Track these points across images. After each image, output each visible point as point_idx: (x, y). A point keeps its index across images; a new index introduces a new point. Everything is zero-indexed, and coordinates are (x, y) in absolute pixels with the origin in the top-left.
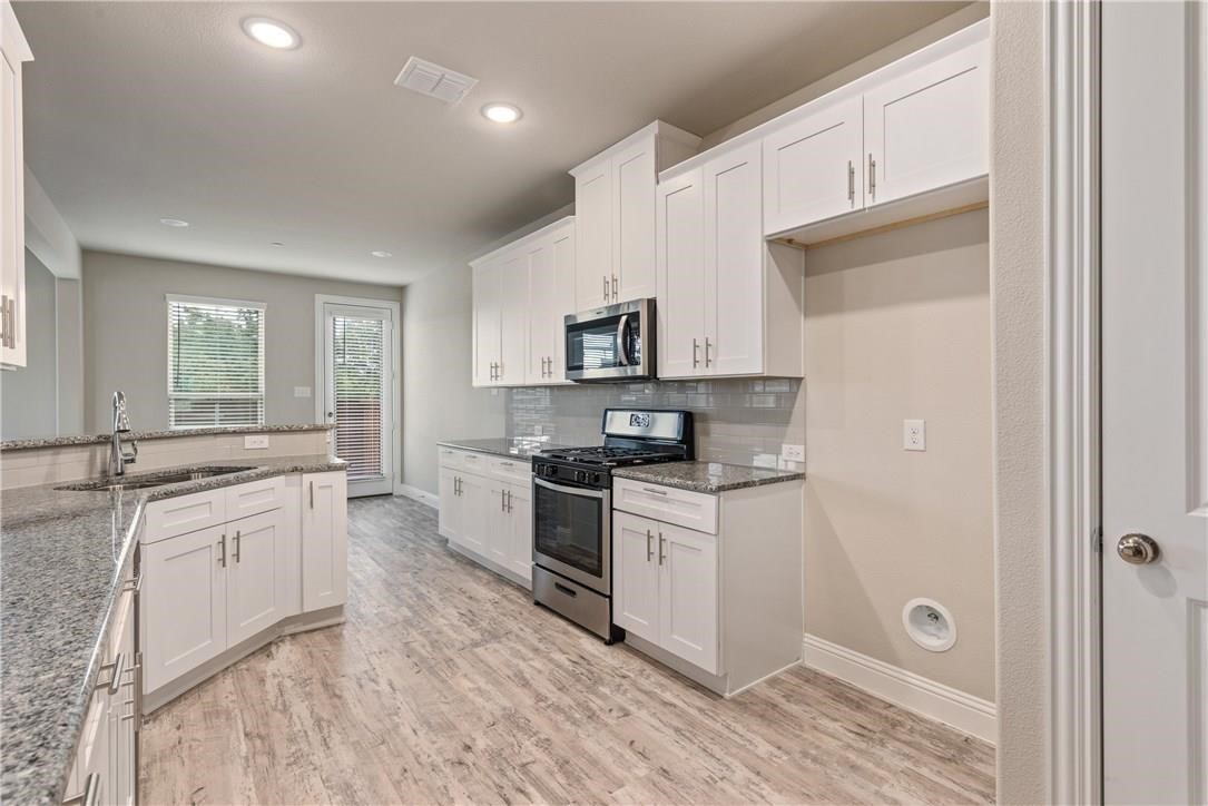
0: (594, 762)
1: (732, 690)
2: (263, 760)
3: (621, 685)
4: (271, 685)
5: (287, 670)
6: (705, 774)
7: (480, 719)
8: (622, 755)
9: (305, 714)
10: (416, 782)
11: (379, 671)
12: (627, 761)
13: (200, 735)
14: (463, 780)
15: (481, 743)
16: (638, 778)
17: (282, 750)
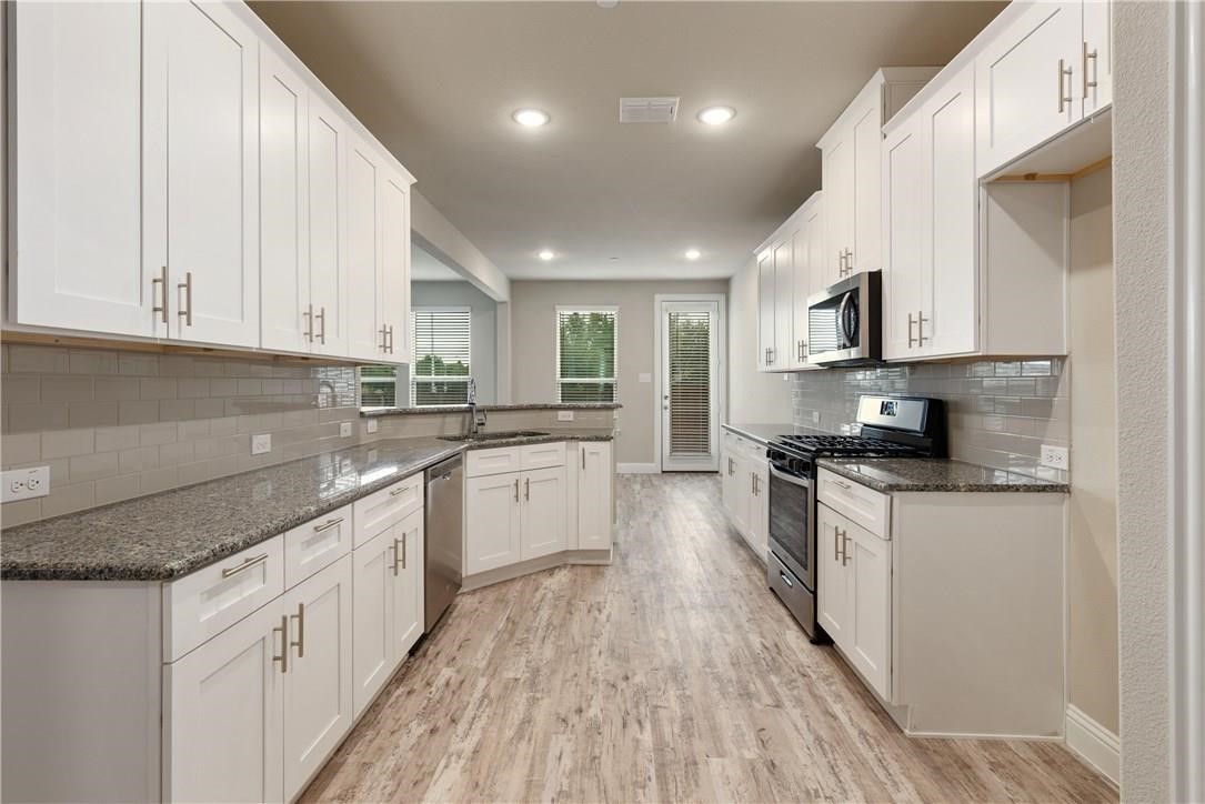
0: (714, 729)
1: (915, 728)
2: (506, 636)
3: (795, 681)
4: (538, 595)
5: (553, 587)
6: (812, 786)
7: (651, 662)
8: (743, 735)
9: (545, 617)
10: (577, 685)
11: (607, 605)
12: (744, 741)
13: (486, 610)
14: (607, 697)
15: (638, 679)
16: (742, 758)
17: (519, 635)
